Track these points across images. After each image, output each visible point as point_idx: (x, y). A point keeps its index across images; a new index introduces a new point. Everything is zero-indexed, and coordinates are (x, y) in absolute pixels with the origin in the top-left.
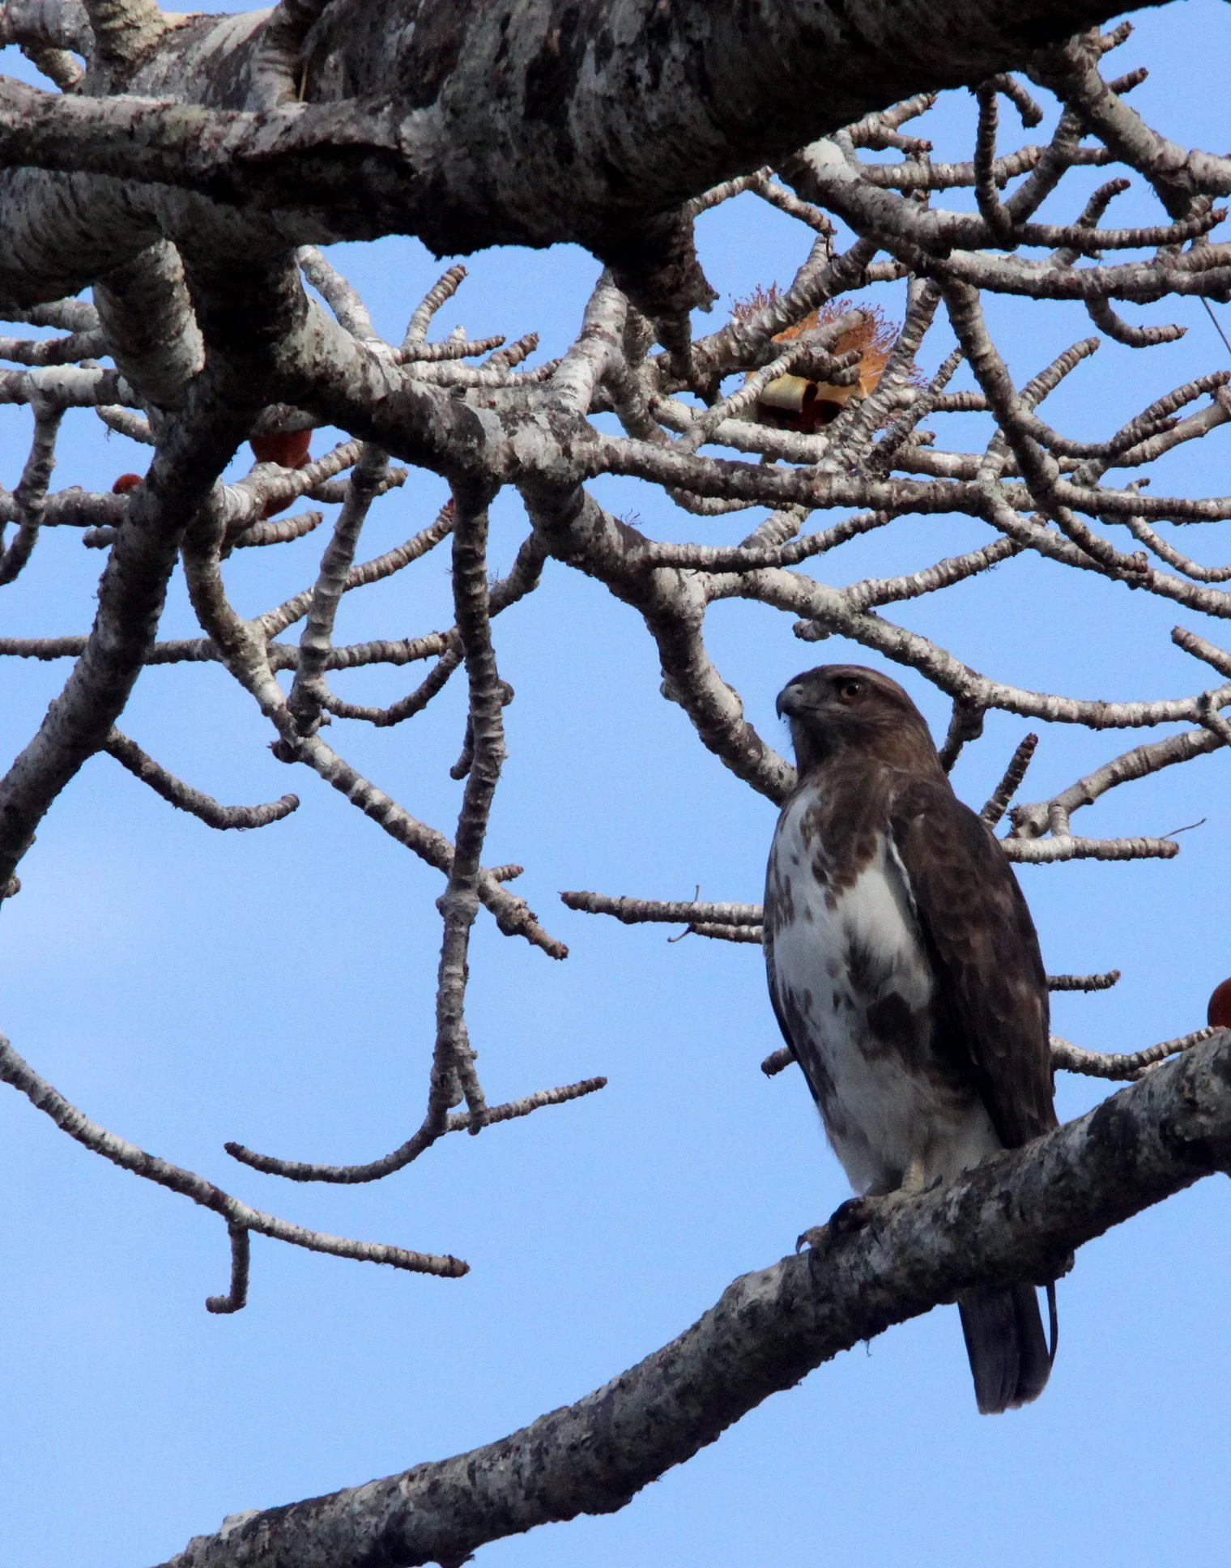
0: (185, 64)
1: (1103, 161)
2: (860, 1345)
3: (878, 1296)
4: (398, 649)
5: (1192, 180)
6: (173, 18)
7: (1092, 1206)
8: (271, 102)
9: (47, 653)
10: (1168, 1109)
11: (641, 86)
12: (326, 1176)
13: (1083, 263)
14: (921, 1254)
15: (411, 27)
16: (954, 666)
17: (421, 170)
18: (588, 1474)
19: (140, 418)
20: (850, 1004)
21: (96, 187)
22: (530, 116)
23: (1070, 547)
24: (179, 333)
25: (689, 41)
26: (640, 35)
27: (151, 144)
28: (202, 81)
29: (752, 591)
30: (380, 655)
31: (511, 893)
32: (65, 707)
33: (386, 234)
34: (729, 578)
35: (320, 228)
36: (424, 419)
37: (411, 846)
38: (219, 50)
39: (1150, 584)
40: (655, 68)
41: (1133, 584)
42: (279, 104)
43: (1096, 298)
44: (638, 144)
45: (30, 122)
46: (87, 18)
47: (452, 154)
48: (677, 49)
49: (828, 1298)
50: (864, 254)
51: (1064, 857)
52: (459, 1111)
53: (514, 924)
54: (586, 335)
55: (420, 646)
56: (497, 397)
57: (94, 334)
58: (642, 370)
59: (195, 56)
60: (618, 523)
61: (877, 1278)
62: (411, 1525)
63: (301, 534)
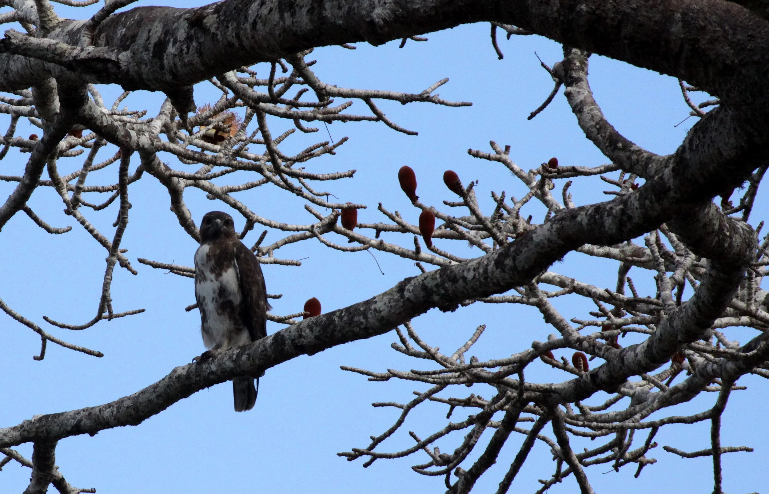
0: (63, 32)
1: (302, 83)
2: (206, 389)
3: (212, 377)
4: (101, 188)
5: (326, 92)
6: (61, 19)
7: (272, 359)
8: (85, 45)
9: (8, 179)
10: (294, 336)
11: (184, 52)
12: (69, 328)
13: (294, 109)
14: (225, 367)
15: (124, 29)
16: (248, 210)
17: (123, 68)
18: (131, 415)
19: (39, 121)
20: (217, 301)
21: (36, 62)
22: (154, 57)
23: (282, 183)
24: (53, 101)
25: (198, 42)
26: (185, 39)
27: (52, 53)
28: (67, 37)
29: (197, 185)
30: (96, 190)
31: (124, 256)
32: (13, 197)
33: (112, 83)
34: (192, 182)
35: (95, 80)
36: (116, 132)
37: (99, 241)
38: (73, 29)
39: (302, 195)
40: (188, 48)
41: (298, 195)
42: (87, 46)
43: (296, 119)
44: (182, 67)
45: (21, 43)
46: (38, 16)
47: (132, 64)
48: (194, 44)
49: (199, 375)
50: (235, 99)
51: (271, 263)
52: (106, 314)
53: (124, 264)
54: (161, 114)
55: (107, 188)
56: (135, 126)
57: (31, 99)
58: (174, 123)
59: (66, 30)
60: (164, 164)
61: (212, 372)
62: (83, 423)
63: (78, 155)
